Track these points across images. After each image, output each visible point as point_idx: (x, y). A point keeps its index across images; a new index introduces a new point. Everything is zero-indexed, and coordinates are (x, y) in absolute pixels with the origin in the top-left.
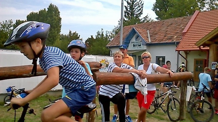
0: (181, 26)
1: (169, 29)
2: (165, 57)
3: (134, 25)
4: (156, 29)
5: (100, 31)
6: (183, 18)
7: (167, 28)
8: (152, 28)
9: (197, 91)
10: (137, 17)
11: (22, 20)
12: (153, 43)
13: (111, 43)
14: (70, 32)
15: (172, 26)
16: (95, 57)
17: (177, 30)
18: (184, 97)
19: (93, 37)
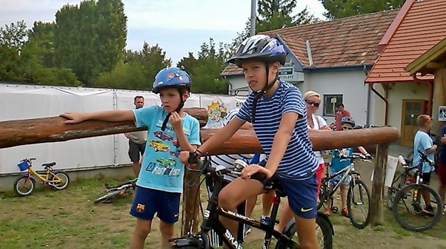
0: (376, 32)
1: (351, 38)
2: (342, 95)
3: (278, 30)
4: (323, 38)
5: (208, 43)
6: (380, 15)
7: (348, 35)
8: (315, 37)
9: (407, 167)
10: (284, 12)
11: (46, 22)
12: (318, 67)
13: (231, 67)
14: (146, 46)
15: (356, 31)
16: (199, 97)
17: (368, 39)
18: (380, 179)
19: (194, 55)
